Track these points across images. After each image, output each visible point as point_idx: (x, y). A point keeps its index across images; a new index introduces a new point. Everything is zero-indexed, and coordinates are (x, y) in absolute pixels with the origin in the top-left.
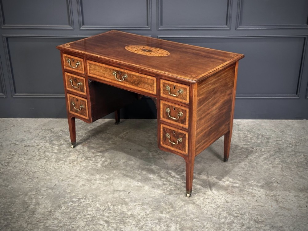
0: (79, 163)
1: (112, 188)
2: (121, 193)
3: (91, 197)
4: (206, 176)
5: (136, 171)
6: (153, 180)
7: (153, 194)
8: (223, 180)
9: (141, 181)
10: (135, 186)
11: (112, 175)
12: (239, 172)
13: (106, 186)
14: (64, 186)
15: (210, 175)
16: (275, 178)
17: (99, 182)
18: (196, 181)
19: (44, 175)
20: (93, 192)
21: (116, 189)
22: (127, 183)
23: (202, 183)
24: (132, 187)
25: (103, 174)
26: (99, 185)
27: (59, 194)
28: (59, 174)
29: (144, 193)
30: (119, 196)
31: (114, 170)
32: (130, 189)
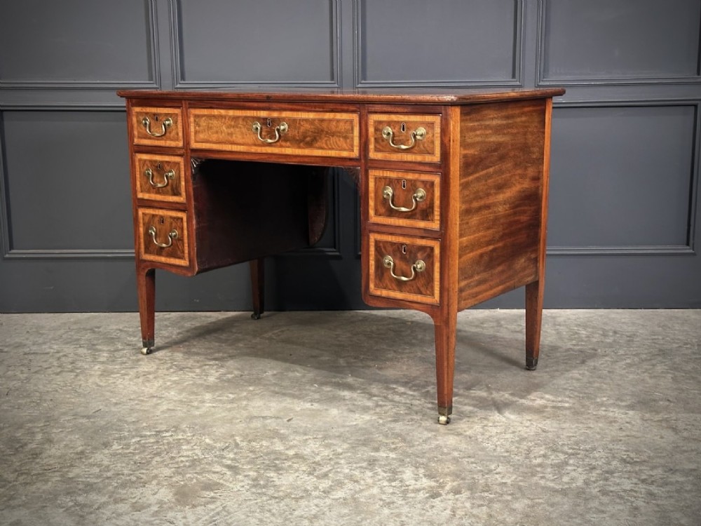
1: (245, 413)
2: (269, 421)
3: (190, 428)
4: (486, 391)
5: (307, 387)
6: (351, 399)
7: (352, 421)
8: (529, 397)
9: (319, 401)
10: (304, 410)
11: (245, 394)
12: (568, 385)
13: (229, 410)
14: (119, 412)
15: (495, 389)
16: (661, 393)
17: (210, 405)
18: (461, 400)
19: (68, 396)
20: (196, 421)
21: (255, 414)
22: (283, 405)
23: (478, 403)
24: (297, 412)
25: (221, 392)
26: (212, 409)
27: (106, 425)
28: (108, 394)
29: (328, 419)
30: (264, 426)
31: (250, 386)
32: (292, 414)
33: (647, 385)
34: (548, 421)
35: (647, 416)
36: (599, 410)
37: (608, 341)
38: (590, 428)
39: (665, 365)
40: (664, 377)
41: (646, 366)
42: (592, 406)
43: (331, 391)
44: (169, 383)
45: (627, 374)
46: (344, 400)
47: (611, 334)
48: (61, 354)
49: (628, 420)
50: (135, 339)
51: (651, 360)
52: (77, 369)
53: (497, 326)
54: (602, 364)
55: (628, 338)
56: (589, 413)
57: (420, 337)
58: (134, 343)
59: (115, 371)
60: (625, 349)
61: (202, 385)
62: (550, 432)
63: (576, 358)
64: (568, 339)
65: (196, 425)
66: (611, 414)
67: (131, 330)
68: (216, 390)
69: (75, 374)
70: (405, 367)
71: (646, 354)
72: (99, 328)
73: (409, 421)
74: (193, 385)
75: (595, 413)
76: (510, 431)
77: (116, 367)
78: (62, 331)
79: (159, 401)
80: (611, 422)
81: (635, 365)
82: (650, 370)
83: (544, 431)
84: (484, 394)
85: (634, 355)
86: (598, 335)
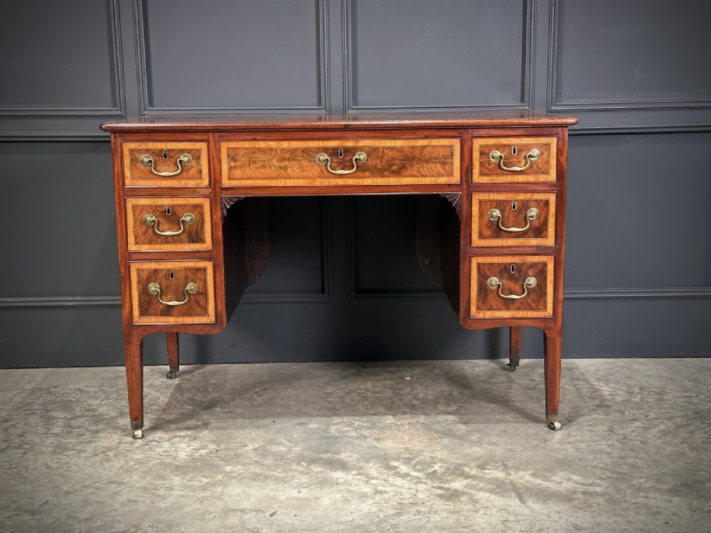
0: (123, 453)
1: (220, 505)
2: (247, 516)
3: (153, 527)
4: (502, 471)
5: (294, 467)
6: (347, 483)
7: (347, 515)
8: (553, 478)
9: (308, 486)
10: (290, 499)
11: (220, 477)
12: (598, 461)
13: (201, 500)
14: (70, 505)
15: (512, 467)
16: (706, 472)
17: (179, 493)
18: (475, 483)
19: (12, 482)
20: (161, 517)
21: (233, 507)
22: (265, 492)
23: (494, 487)
24: (282, 502)
25: (192, 475)
26: (182, 499)
27: (53, 523)
28: (60, 478)
29: (318, 513)
30: (243, 523)
31: (227, 465)
32: (276, 506)
33: (689, 461)
34: (579, 513)
35: (695, 503)
36: (637, 497)
37: (635, 400)
38: (631, 522)
39: (705, 433)
40: (707, 449)
41: (683, 434)
42: (629, 491)
43: (322, 472)
44: (131, 463)
45: (663, 446)
46: (337, 484)
47: (637, 390)
48: (9, 424)
49: (674, 510)
50: (96, 402)
51: (687, 425)
52: (26, 443)
53: (507, 382)
54: (633, 431)
55: (657, 396)
56: (626, 501)
57: (421, 395)
58: (94, 407)
59: (70, 446)
60: (656, 411)
61: (170, 464)
62: (584, 529)
63: (602, 424)
64: (589, 398)
65: (161, 523)
66: (652, 502)
67: (93, 389)
68: (185, 473)
69: (23, 451)
70: (406, 438)
71: (680, 417)
72: (56, 387)
73: (414, 515)
74: (160, 464)
75: (634, 501)
76: (536, 528)
77: (71, 441)
78: (14, 392)
79: (118, 489)
80: (654, 514)
81: (671, 432)
82: (689, 438)
83: (576, 528)
84: (499, 474)
85: (669, 419)
86: (622, 392)
